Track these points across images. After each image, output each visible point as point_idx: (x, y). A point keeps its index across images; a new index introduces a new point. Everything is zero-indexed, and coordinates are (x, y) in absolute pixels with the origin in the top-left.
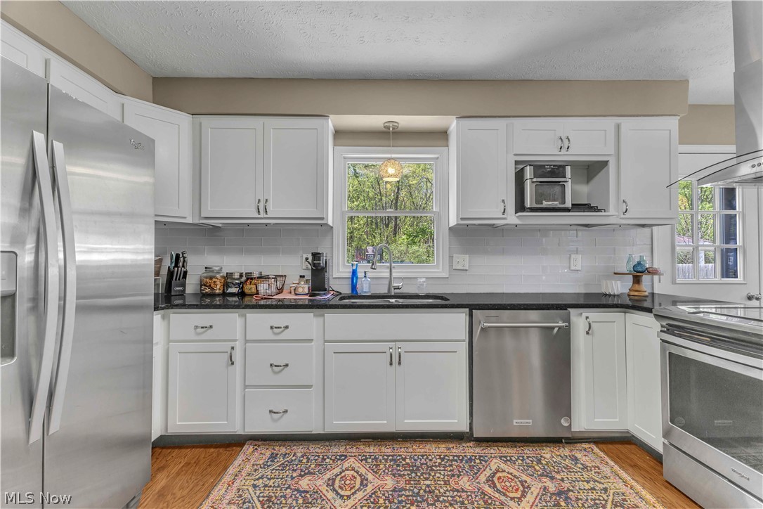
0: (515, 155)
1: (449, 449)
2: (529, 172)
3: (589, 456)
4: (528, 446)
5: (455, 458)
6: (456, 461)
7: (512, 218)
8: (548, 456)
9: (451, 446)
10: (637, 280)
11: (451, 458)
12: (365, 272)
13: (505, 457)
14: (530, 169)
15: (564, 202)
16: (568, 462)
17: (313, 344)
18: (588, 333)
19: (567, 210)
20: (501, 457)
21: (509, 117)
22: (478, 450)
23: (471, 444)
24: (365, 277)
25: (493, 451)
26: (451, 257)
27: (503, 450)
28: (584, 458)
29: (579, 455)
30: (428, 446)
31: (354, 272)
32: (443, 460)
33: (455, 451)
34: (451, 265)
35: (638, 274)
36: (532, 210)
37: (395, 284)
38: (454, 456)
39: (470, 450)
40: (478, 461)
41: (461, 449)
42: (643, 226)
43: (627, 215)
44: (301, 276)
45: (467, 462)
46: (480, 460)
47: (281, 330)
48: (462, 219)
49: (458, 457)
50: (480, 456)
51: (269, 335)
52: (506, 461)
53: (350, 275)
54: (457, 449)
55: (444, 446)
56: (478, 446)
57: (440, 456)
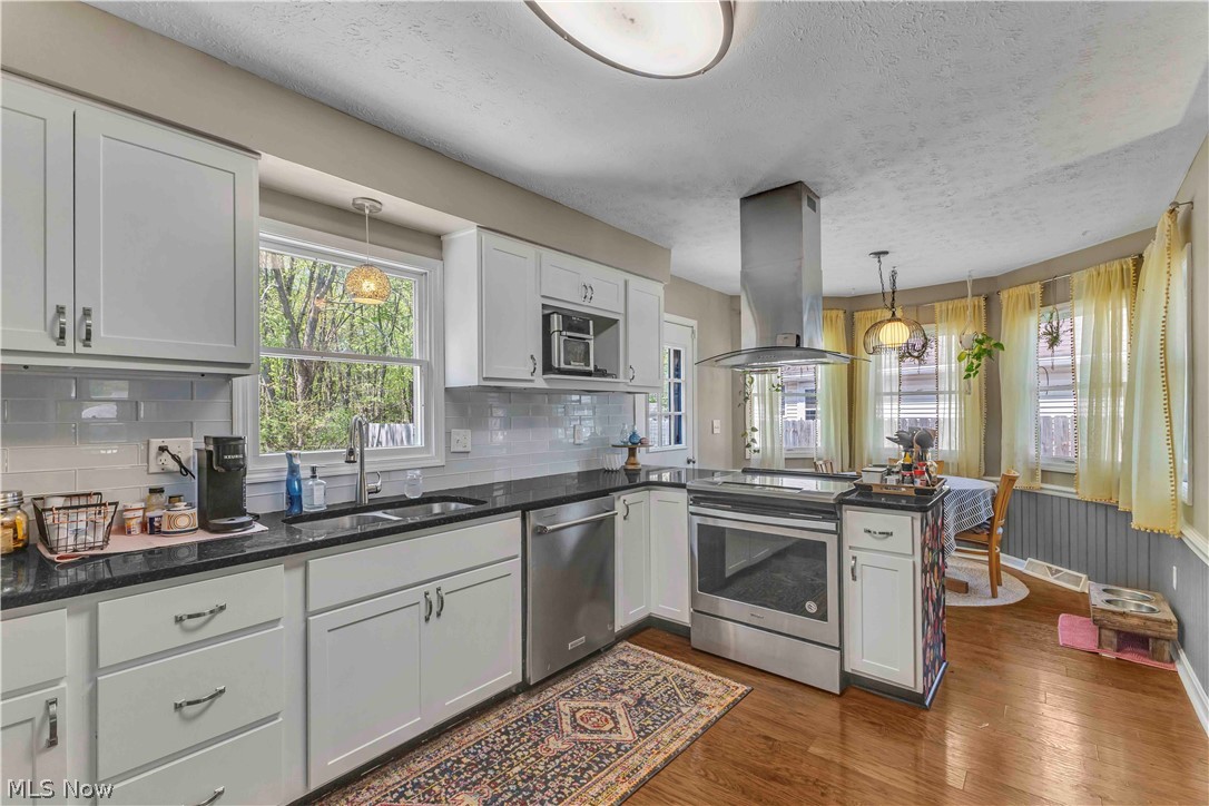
0: (543, 296)
1: (502, 717)
2: (556, 321)
3: (631, 653)
4: (576, 671)
5: (520, 723)
6: (523, 726)
7: (540, 382)
8: (601, 672)
9: (501, 712)
10: (632, 452)
11: (515, 726)
12: (314, 469)
13: (567, 693)
14: (558, 318)
15: (588, 364)
16: (621, 669)
17: (281, 627)
18: (625, 518)
19: (589, 374)
20: (563, 696)
21: (537, 244)
22: (534, 701)
23: (521, 698)
24: (314, 477)
25: (549, 693)
26: (448, 434)
27: (558, 686)
28: (630, 658)
29: (624, 658)
30: (474, 728)
31: (293, 470)
32: (507, 733)
33: (510, 716)
34: (448, 447)
35: (634, 445)
36: (561, 371)
37: (370, 486)
38: (516, 722)
39: (527, 705)
40: (546, 713)
41: (516, 709)
42: (629, 393)
43: (633, 383)
44: (152, 491)
45: (536, 721)
46: (547, 710)
47: (202, 619)
48: (486, 379)
49: (521, 719)
50: (543, 707)
51: (177, 637)
52: (572, 697)
53: (285, 475)
54: (512, 713)
55: (492, 717)
56: (531, 696)
57: (499, 731)
